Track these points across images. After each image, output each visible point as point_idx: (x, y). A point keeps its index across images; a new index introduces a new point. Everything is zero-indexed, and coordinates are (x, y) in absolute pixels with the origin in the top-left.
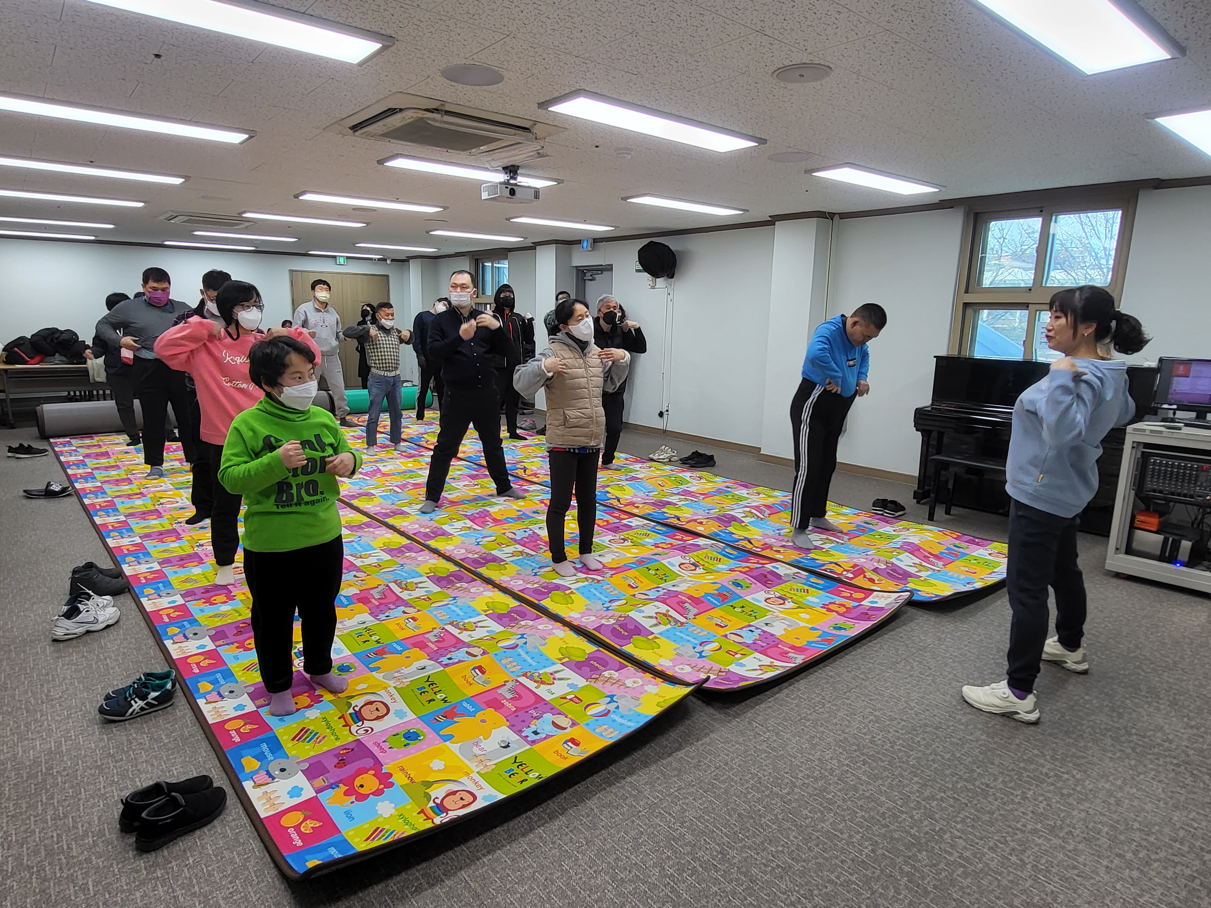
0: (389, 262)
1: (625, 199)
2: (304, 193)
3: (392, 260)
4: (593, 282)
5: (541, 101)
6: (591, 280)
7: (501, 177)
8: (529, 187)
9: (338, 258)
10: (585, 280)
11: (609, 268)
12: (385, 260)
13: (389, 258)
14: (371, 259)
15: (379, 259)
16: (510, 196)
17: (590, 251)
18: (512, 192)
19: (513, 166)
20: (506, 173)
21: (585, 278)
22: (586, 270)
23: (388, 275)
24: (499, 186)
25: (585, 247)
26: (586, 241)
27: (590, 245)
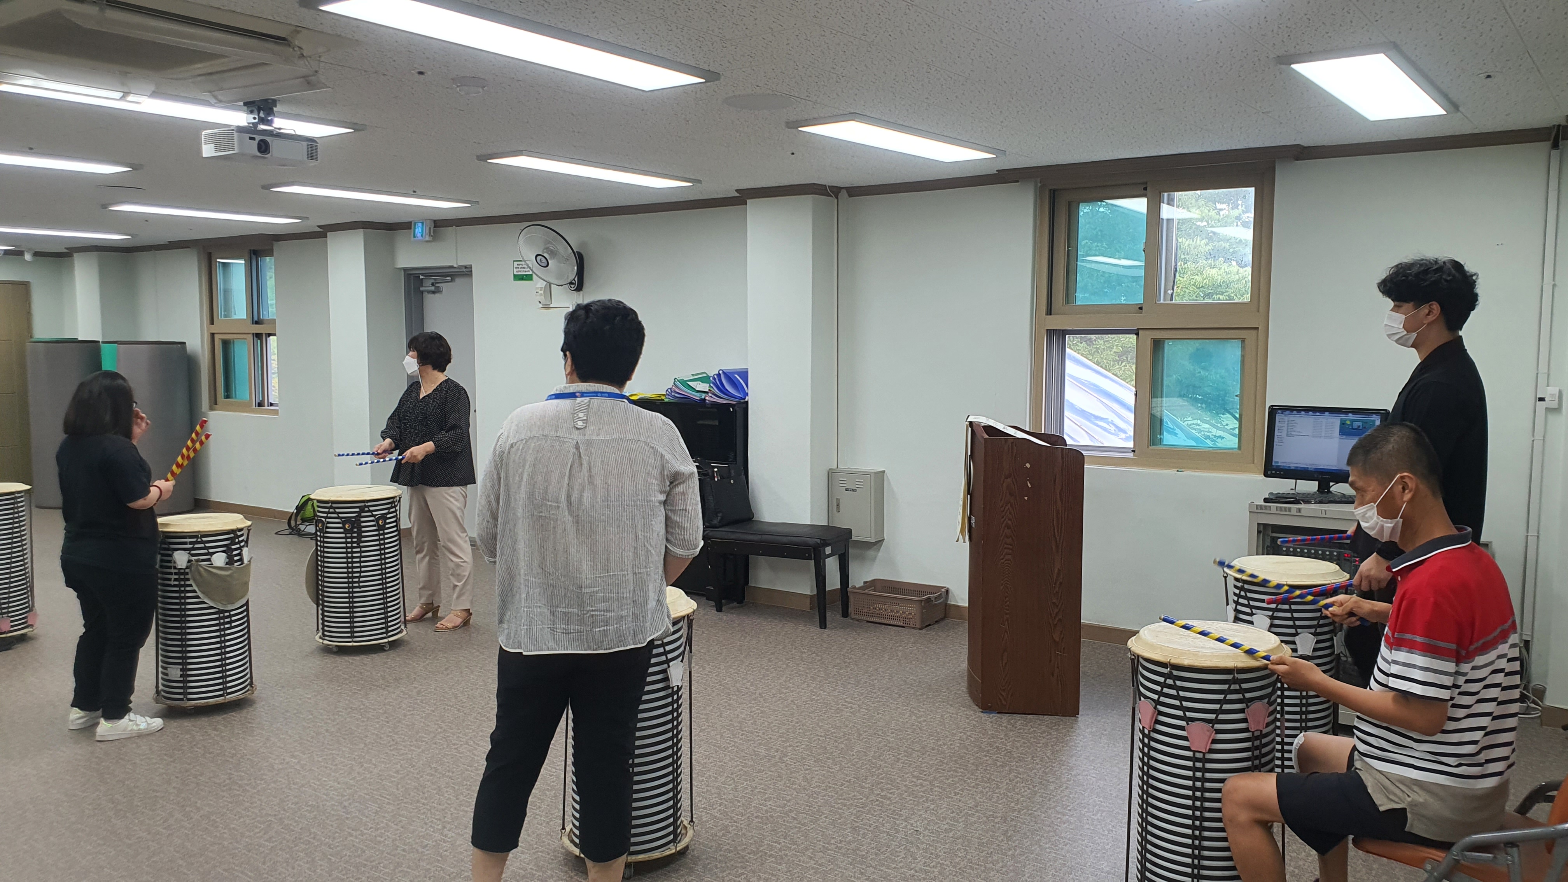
0: (28, 257)
1: (484, 158)
3: (36, 254)
4: (437, 295)
6: (434, 292)
7: (241, 118)
8: (299, 137)
10: (422, 292)
11: (466, 272)
12: (19, 254)
13: (28, 250)
15: (7, 254)
16: (259, 154)
17: (427, 241)
18: (264, 147)
19: (265, 100)
20: (252, 112)
21: (422, 289)
22: (423, 274)
23: (28, 282)
24: (236, 134)
25: (419, 235)
26: (420, 225)
27: (428, 231)
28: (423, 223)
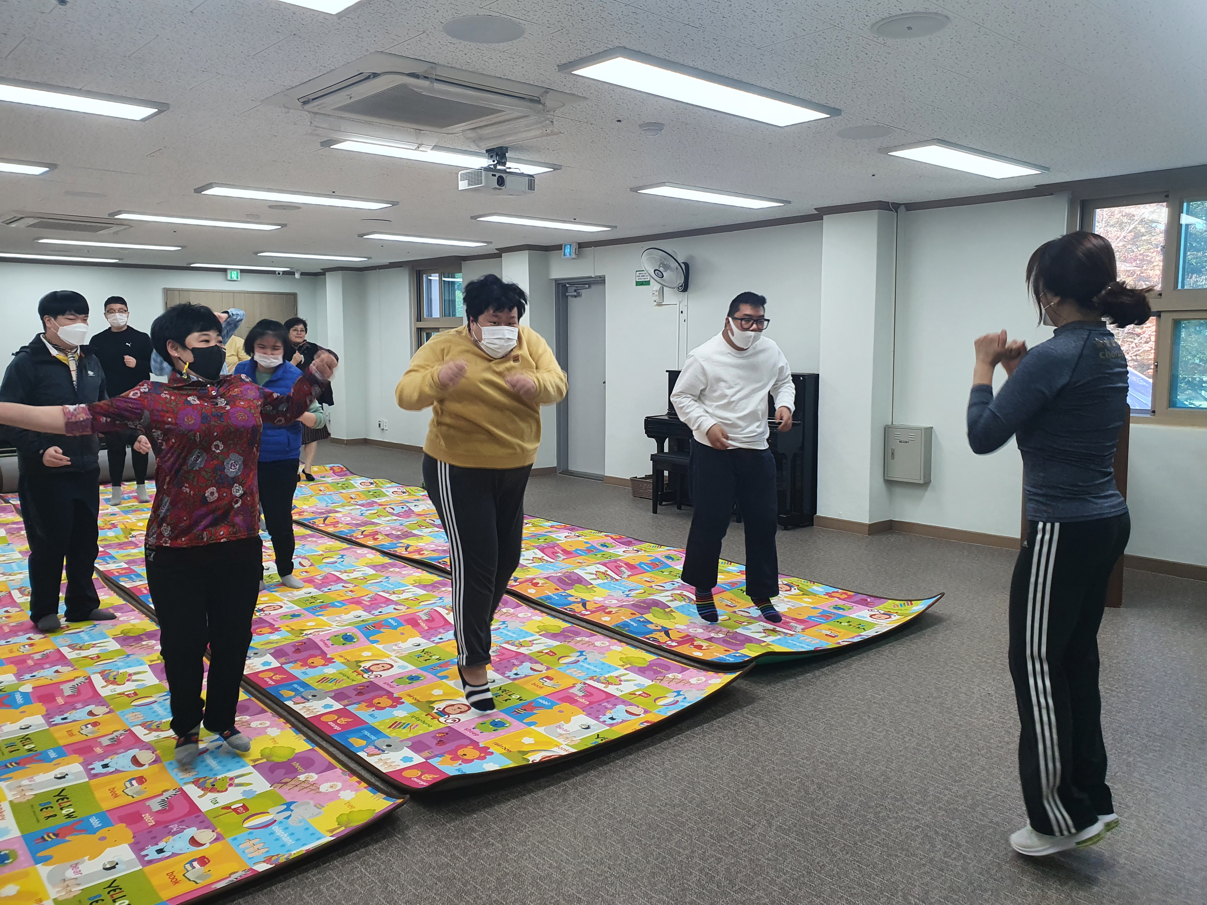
0: (297, 276)
1: (635, 190)
2: (210, 186)
3: (302, 274)
4: (578, 298)
5: (564, 61)
6: (575, 296)
7: (484, 162)
8: (522, 174)
9: (229, 272)
10: (567, 297)
11: (601, 281)
12: (292, 273)
13: (297, 270)
14: (274, 272)
15: (284, 273)
16: (498, 187)
17: (573, 259)
18: (501, 182)
19: (501, 148)
20: (492, 157)
21: (567, 294)
22: (568, 283)
23: (296, 293)
24: (483, 172)
25: (568, 254)
26: (569, 246)
27: (574, 251)
28: (570, 245)
